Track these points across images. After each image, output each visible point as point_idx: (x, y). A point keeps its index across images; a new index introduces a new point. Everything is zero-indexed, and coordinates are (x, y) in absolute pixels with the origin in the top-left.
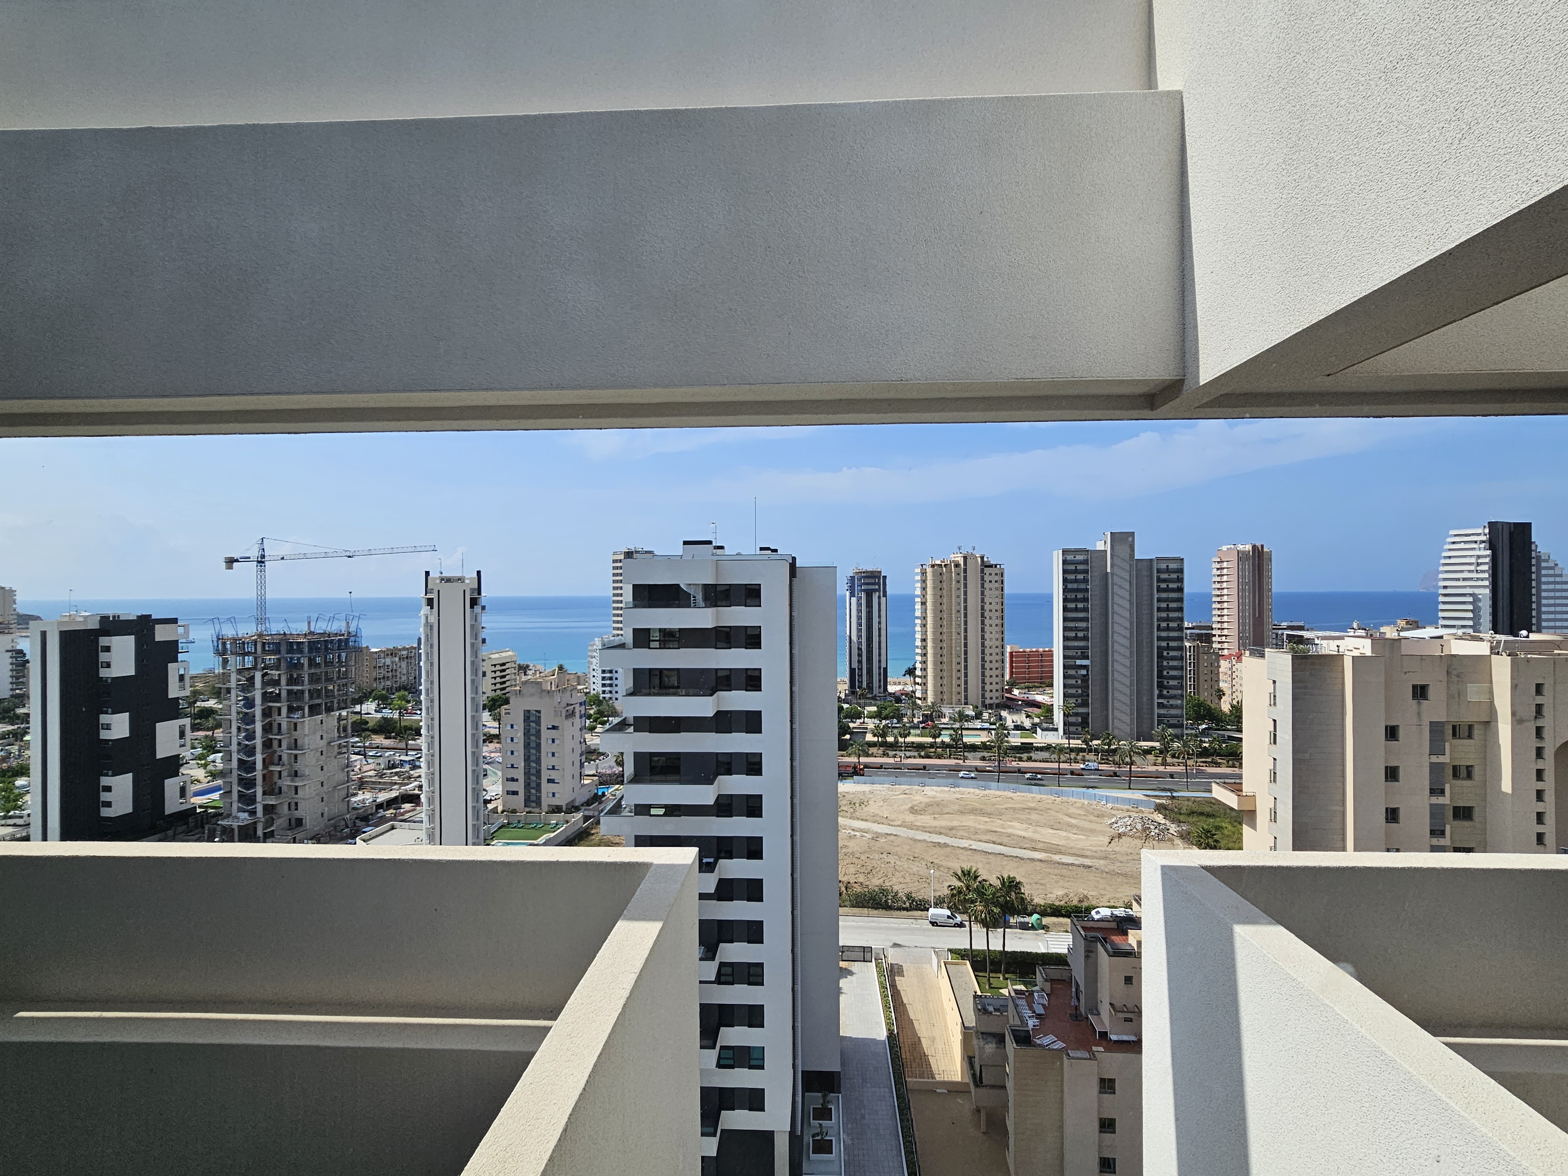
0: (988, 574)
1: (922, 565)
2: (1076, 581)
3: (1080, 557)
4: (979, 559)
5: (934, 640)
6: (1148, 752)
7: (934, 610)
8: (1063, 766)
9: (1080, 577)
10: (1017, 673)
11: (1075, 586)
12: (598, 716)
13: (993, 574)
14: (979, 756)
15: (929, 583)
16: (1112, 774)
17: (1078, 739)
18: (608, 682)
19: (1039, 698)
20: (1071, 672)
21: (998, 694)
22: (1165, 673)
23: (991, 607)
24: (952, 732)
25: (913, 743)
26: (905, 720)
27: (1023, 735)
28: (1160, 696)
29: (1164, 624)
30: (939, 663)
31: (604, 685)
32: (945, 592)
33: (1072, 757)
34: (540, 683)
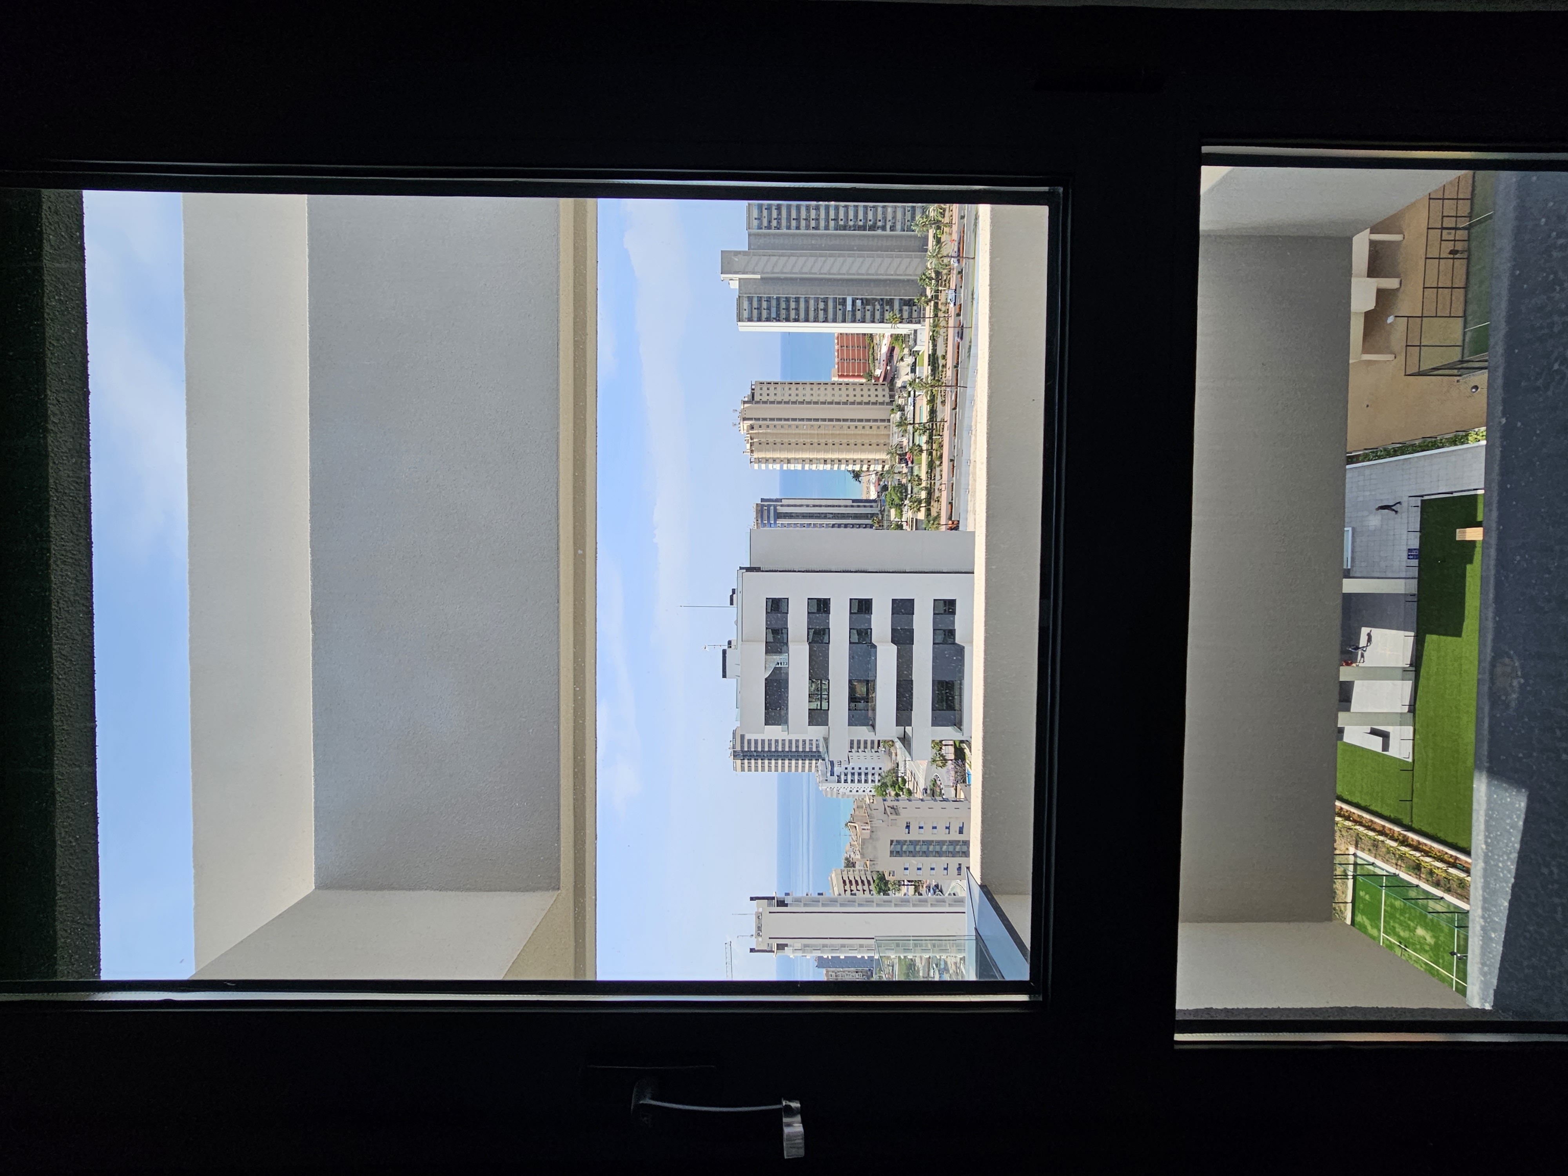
0: (761, 397)
1: (751, 462)
2: (769, 309)
3: (746, 305)
4: (746, 405)
5: (826, 451)
6: (938, 241)
7: (797, 450)
8: (951, 323)
9: (765, 305)
10: (859, 371)
11: (774, 310)
12: (897, 786)
13: (761, 392)
14: (941, 406)
15: (769, 455)
16: (960, 275)
17: (924, 309)
18: (863, 777)
19: (884, 349)
20: (859, 315)
21: (880, 388)
22: (861, 223)
23: (793, 395)
24: (916, 434)
25: (927, 473)
26: (904, 481)
27: (920, 364)
28: (884, 228)
29: (813, 224)
30: (848, 446)
31: (866, 781)
32: (778, 440)
33: (943, 315)
34: (864, 841)
